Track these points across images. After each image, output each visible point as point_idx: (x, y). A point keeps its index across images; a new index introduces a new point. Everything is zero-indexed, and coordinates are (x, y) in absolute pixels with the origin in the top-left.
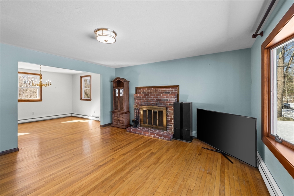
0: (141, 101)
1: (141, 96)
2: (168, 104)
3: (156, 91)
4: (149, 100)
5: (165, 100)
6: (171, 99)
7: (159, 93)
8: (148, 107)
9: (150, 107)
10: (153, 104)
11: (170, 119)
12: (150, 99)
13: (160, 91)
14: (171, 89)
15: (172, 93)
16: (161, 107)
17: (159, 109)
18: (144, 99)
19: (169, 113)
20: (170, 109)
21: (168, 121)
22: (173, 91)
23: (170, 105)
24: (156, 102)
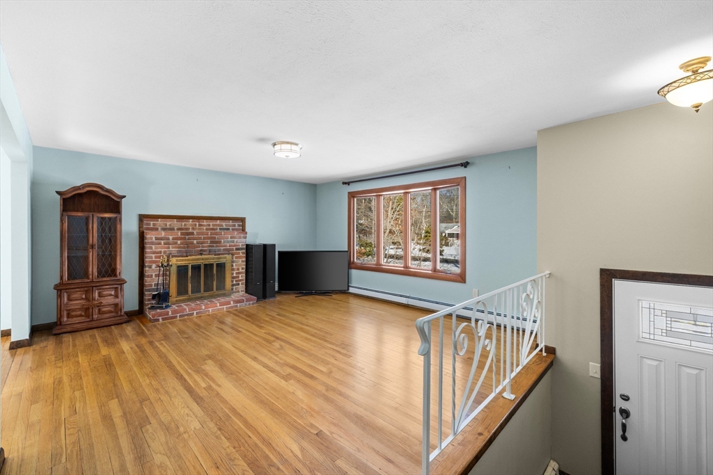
0: (169, 248)
1: (171, 237)
2: (233, 250)
3: (200, 225)
4: (193, 243)
5: (228, 242)
6: (239, 240)
7: (207, 229)
8: (189, 258)
9: (194, 257)
10: (201, 250)
11: (236, 273)
12: (195, 242)
13: (209, 225)
14: (231, 223)
15: (232, 229)
16: (219, 254)
17: (218, 258)
18: (179, 242)
19: (234, 264)
20: (236, 258)
21: (233, 278)
22: (234, 226)
23: (237, 249)
24: (209, 246)
